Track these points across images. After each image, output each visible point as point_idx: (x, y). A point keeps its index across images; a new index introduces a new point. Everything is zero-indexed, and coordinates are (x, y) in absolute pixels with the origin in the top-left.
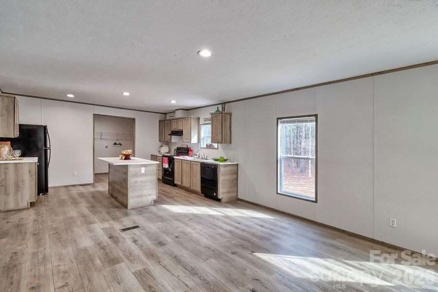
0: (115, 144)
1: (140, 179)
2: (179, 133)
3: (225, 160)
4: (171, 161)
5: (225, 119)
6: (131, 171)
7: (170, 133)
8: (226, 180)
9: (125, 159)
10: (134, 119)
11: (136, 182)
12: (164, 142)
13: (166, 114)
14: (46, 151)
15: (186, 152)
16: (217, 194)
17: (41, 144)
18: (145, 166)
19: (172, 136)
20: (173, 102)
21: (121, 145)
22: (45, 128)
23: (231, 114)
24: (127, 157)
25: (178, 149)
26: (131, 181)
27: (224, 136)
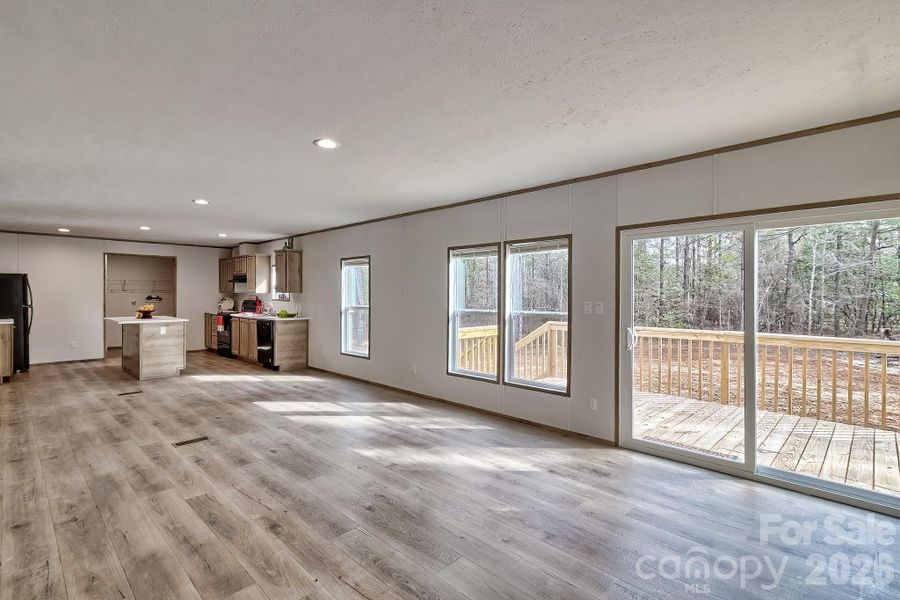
0: (149, 298)
1: (157, 342)
2: (243, 279)
3: (292, 316)
4: (227, 320)
5: (292, 260)
6: (144, 331)
7: (231, 278)
8: (287, 342)
9: (143, 318)
10: (173, 260)
11: (152, 346)
12: (227, 292)
13: (231, 248)
14: (26, 310)
15: (253, 306)
16: (273, 360)
17: (18, 300)
18: (167, 325)
19: (236, 284)
20: (223, 235)
21: (160, 299)
22: (24, 278)
23: (301, 253)
24: (146, 315)
25: (245, 303)
26: (144, 344)
27: (290, 283)
